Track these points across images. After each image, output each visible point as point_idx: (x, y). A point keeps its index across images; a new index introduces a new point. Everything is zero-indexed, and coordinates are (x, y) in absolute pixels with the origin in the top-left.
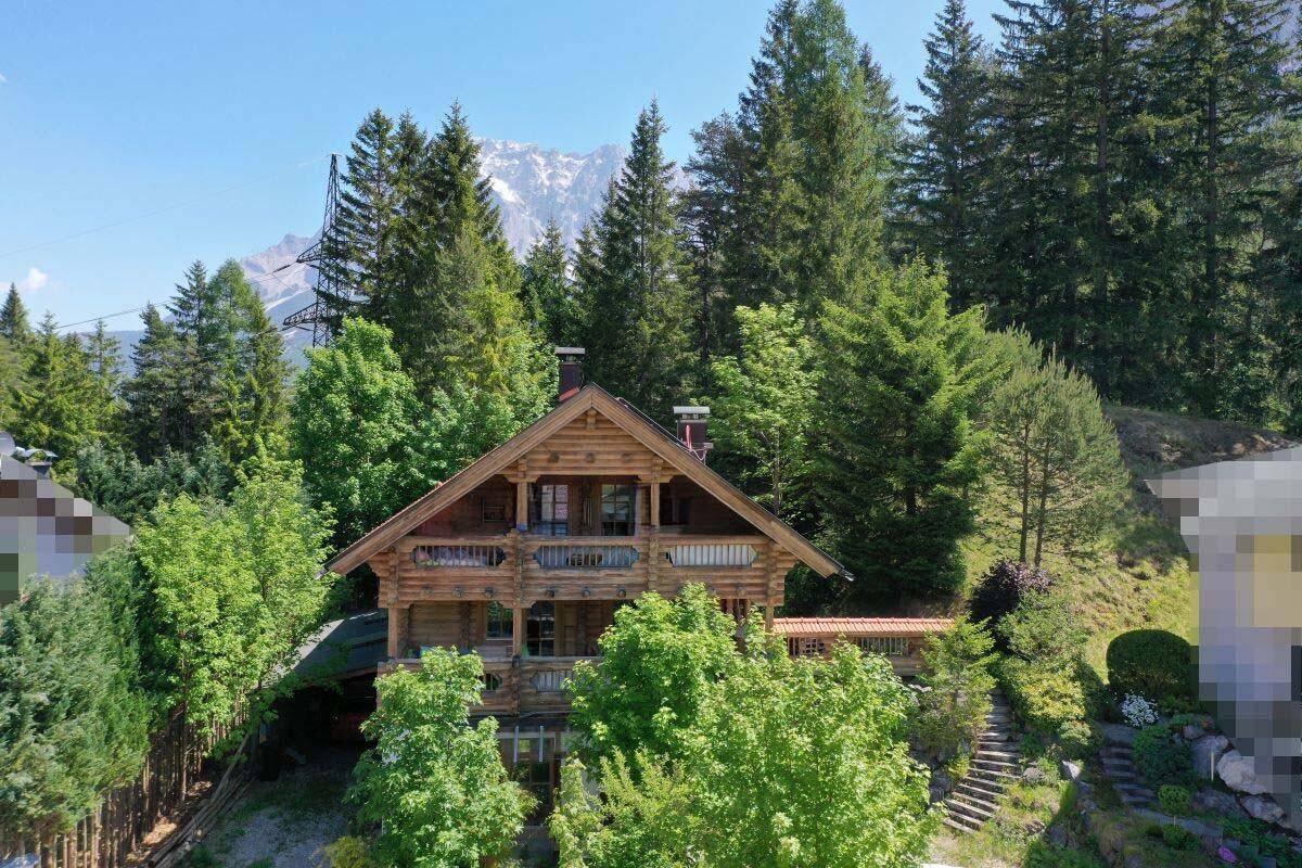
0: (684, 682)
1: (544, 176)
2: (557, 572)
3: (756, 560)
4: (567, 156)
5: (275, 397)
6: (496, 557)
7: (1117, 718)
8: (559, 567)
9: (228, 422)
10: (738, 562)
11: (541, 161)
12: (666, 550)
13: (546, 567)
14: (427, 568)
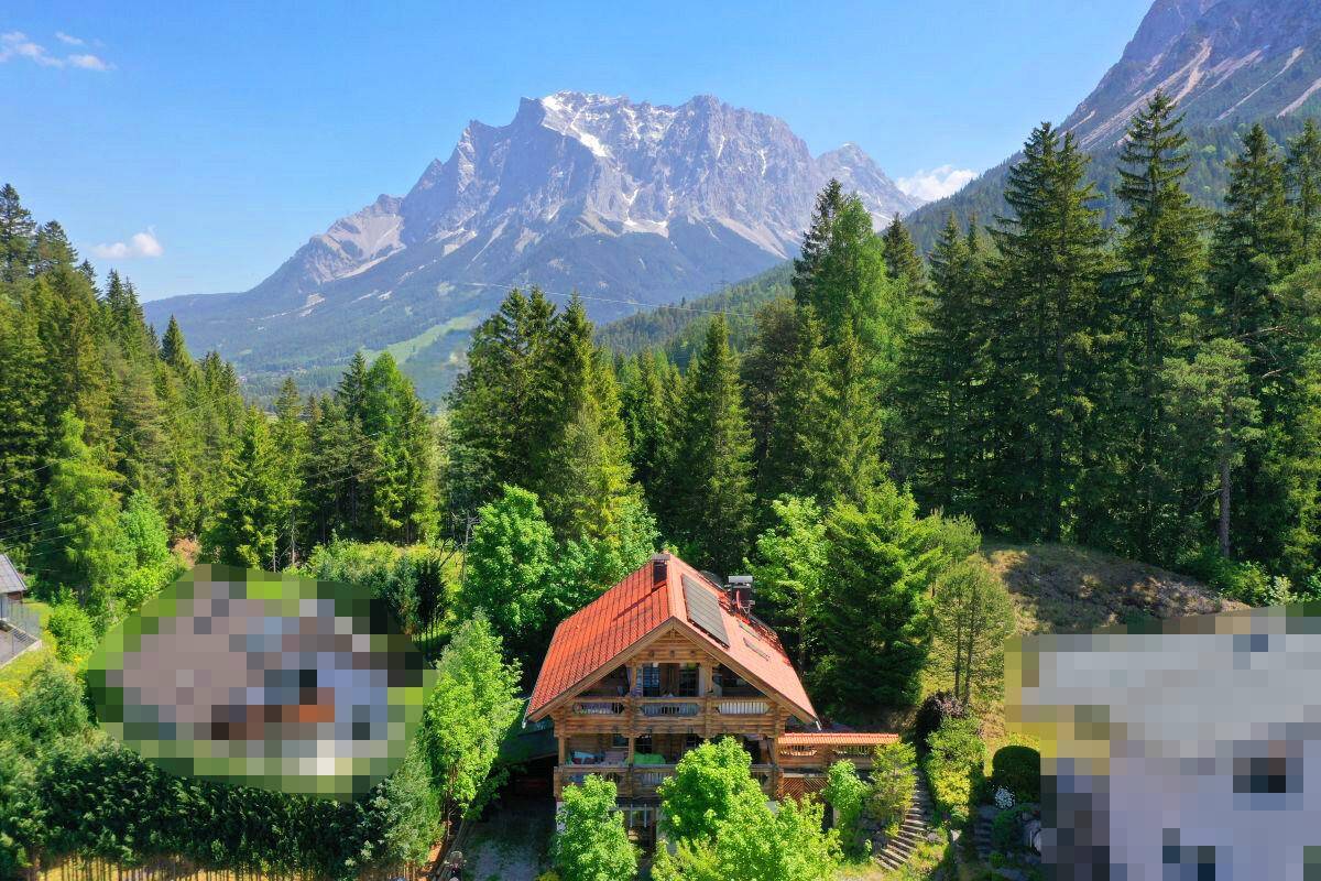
0: (720, 793)
1: (635, 129)
2: (655, 718)
3: (769, 711)
4: (658, 108)
5: (422, 464)
6: (618, 709)
7: (992, 802)
8: (655, 715)
9: (387, 488)
10: (758, 711)
11: (632, 114)
12: (716, 705)
13: (647, 715)
14: (581, 715)
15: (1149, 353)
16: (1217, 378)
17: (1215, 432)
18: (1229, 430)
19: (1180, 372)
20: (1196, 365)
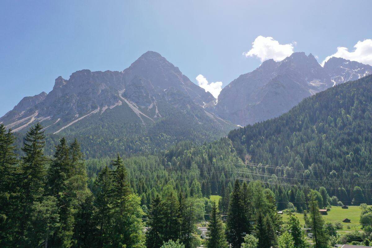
15: (26, 200)
16: (49, 208)
17: (47, 225)
18: (51, 224)
19: (38, 206)
20: (43, 204)
